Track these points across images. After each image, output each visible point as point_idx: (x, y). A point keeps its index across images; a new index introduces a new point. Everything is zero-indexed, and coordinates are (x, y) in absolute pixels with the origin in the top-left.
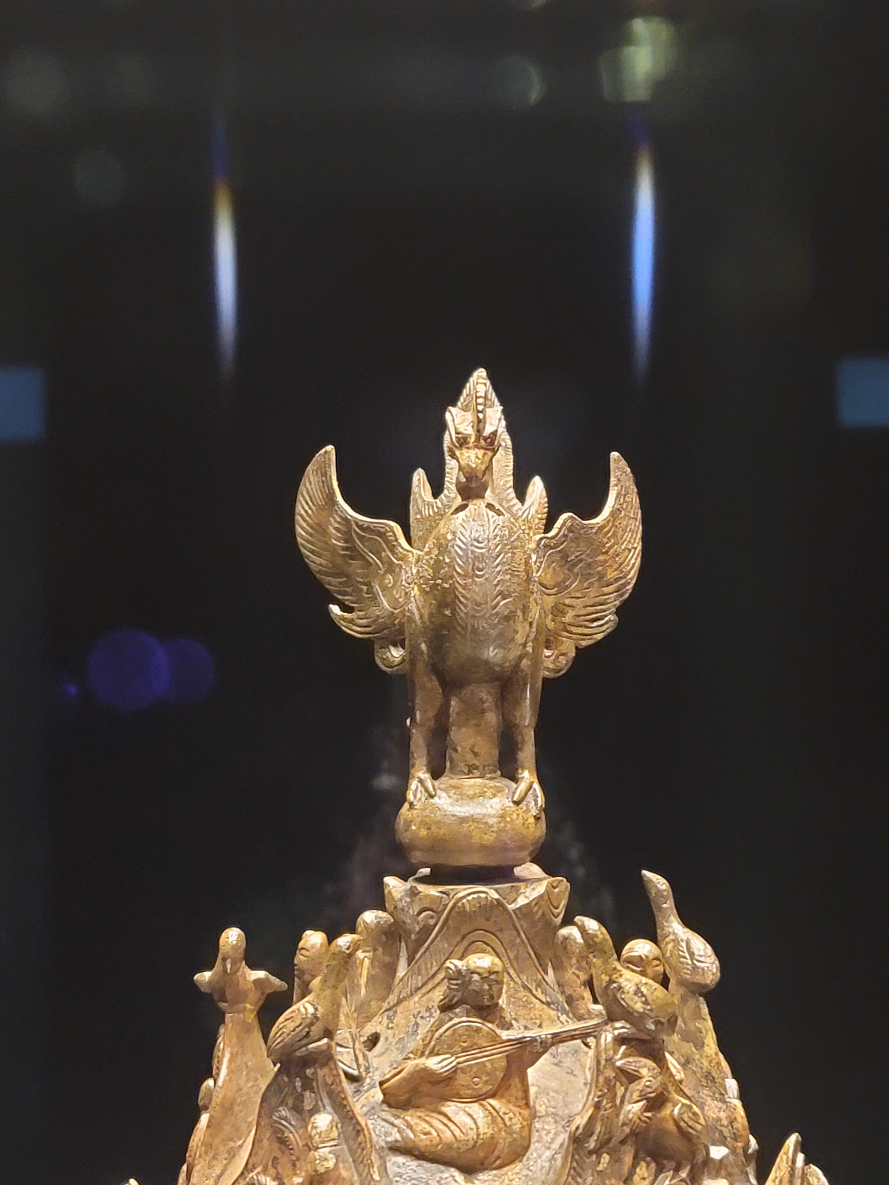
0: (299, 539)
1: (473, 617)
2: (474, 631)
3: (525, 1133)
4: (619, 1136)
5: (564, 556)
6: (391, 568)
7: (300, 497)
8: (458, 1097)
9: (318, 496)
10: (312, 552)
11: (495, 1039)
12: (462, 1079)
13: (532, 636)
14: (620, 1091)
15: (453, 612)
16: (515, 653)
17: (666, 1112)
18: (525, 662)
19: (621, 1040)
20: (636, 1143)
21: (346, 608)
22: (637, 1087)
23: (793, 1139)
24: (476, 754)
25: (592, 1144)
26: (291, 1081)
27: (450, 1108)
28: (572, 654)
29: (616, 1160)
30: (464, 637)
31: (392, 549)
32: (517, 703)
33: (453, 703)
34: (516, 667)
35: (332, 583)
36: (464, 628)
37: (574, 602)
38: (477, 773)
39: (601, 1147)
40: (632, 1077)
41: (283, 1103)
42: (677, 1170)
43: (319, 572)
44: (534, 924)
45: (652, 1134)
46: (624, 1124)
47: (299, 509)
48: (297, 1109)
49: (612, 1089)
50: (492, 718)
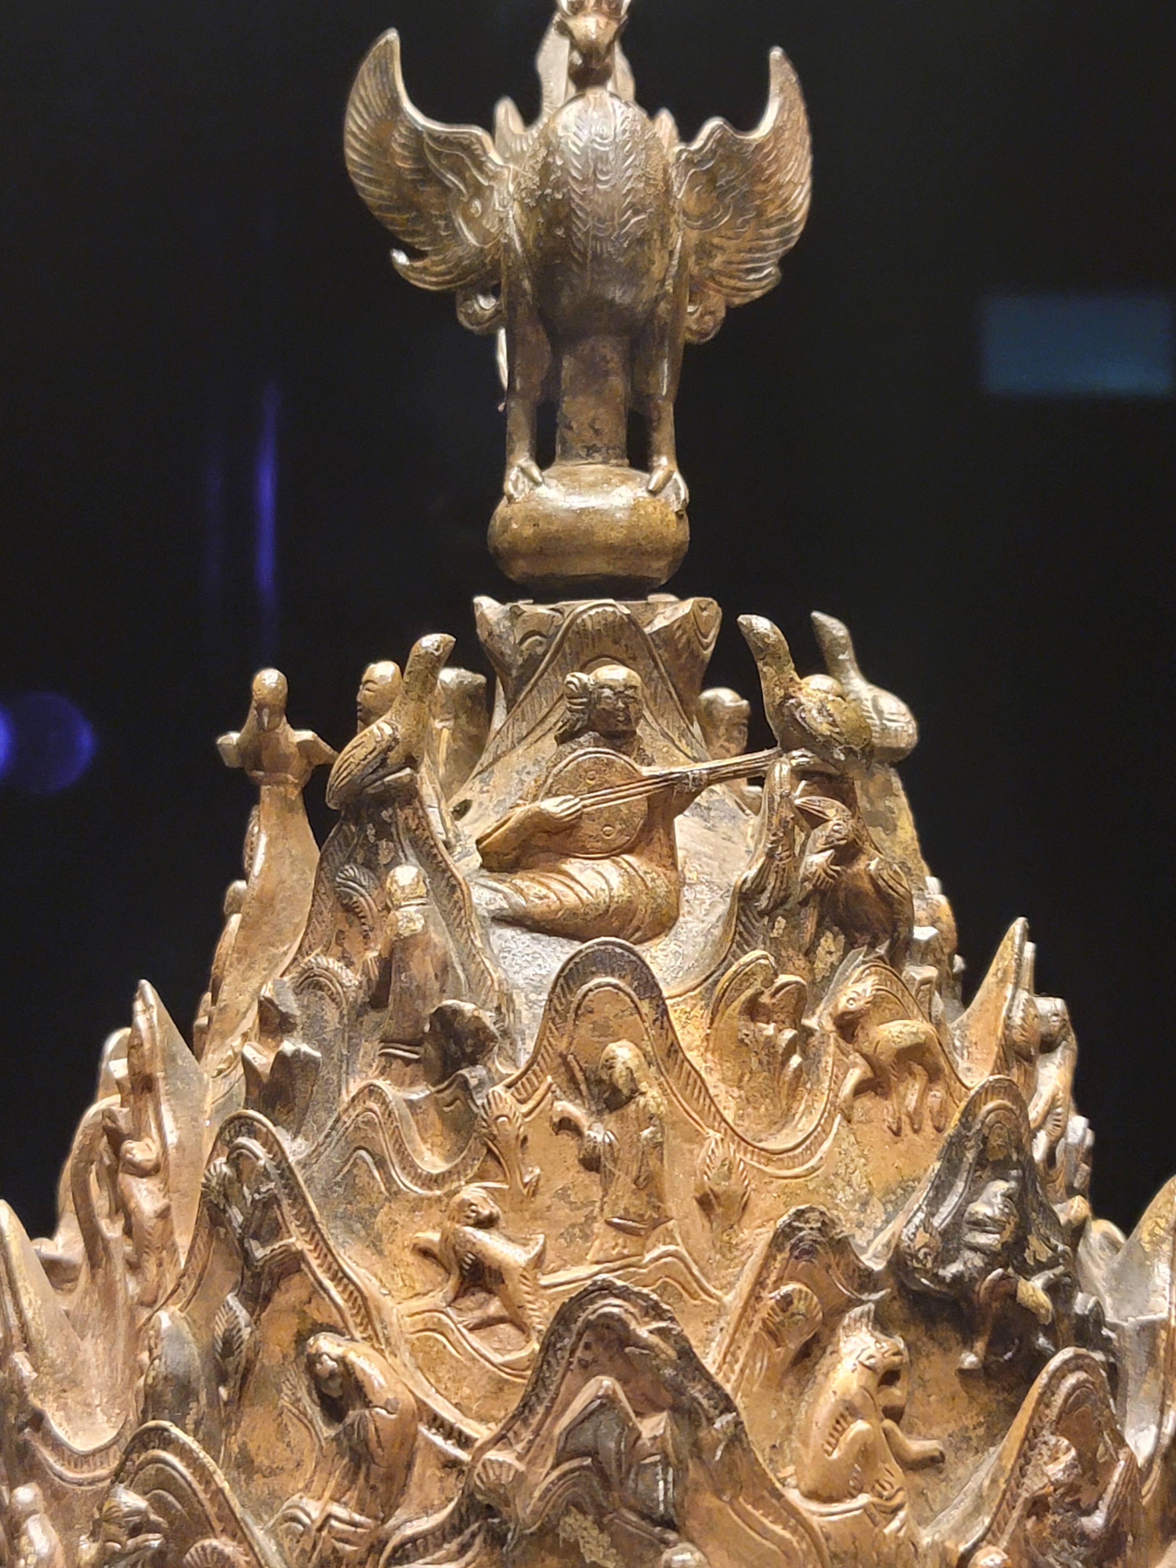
0: (350, 167)
1: (595, 238)
2: (596, 257)
3: (672, 900)
4: (798, 894)
5: (711, 177)
6: (478, 191)
7: (351, 110)
8: (583, 851)
9: (377, 105)
10: (368, 180)
12: (589, 828)
13: (673, 270)
14: (800, 837)
15: (568, 230)
16: (649, 292)
17: (860, 865)
18: (663, 306)
19: (800, 773)
20: (821, 904)
21: (413, 254)
22: (820, 834)
23: (1019, 925)
24: (597, 432)
25: (763, 902)
26: (362, 830)
27: (573, 866)
28: (722, 314)
29: (794, 925)
30: (582, 266)
31: (480, 166)
32: (652, 366)
33: (565, 364)
34: (651, 314)
35: (396, 221)
36: (584, 255)
37: (725, 243)
38: (598, 457)
39: (776, 907)
40: (815, 820)
41: (351, 859)
43: (380, 207)
44: (678, 654)
45: (841, 895)
46: (806, 879)
47: (350, 125)
48: (370, 865)
49: (789, 833)
50: (617, 383)
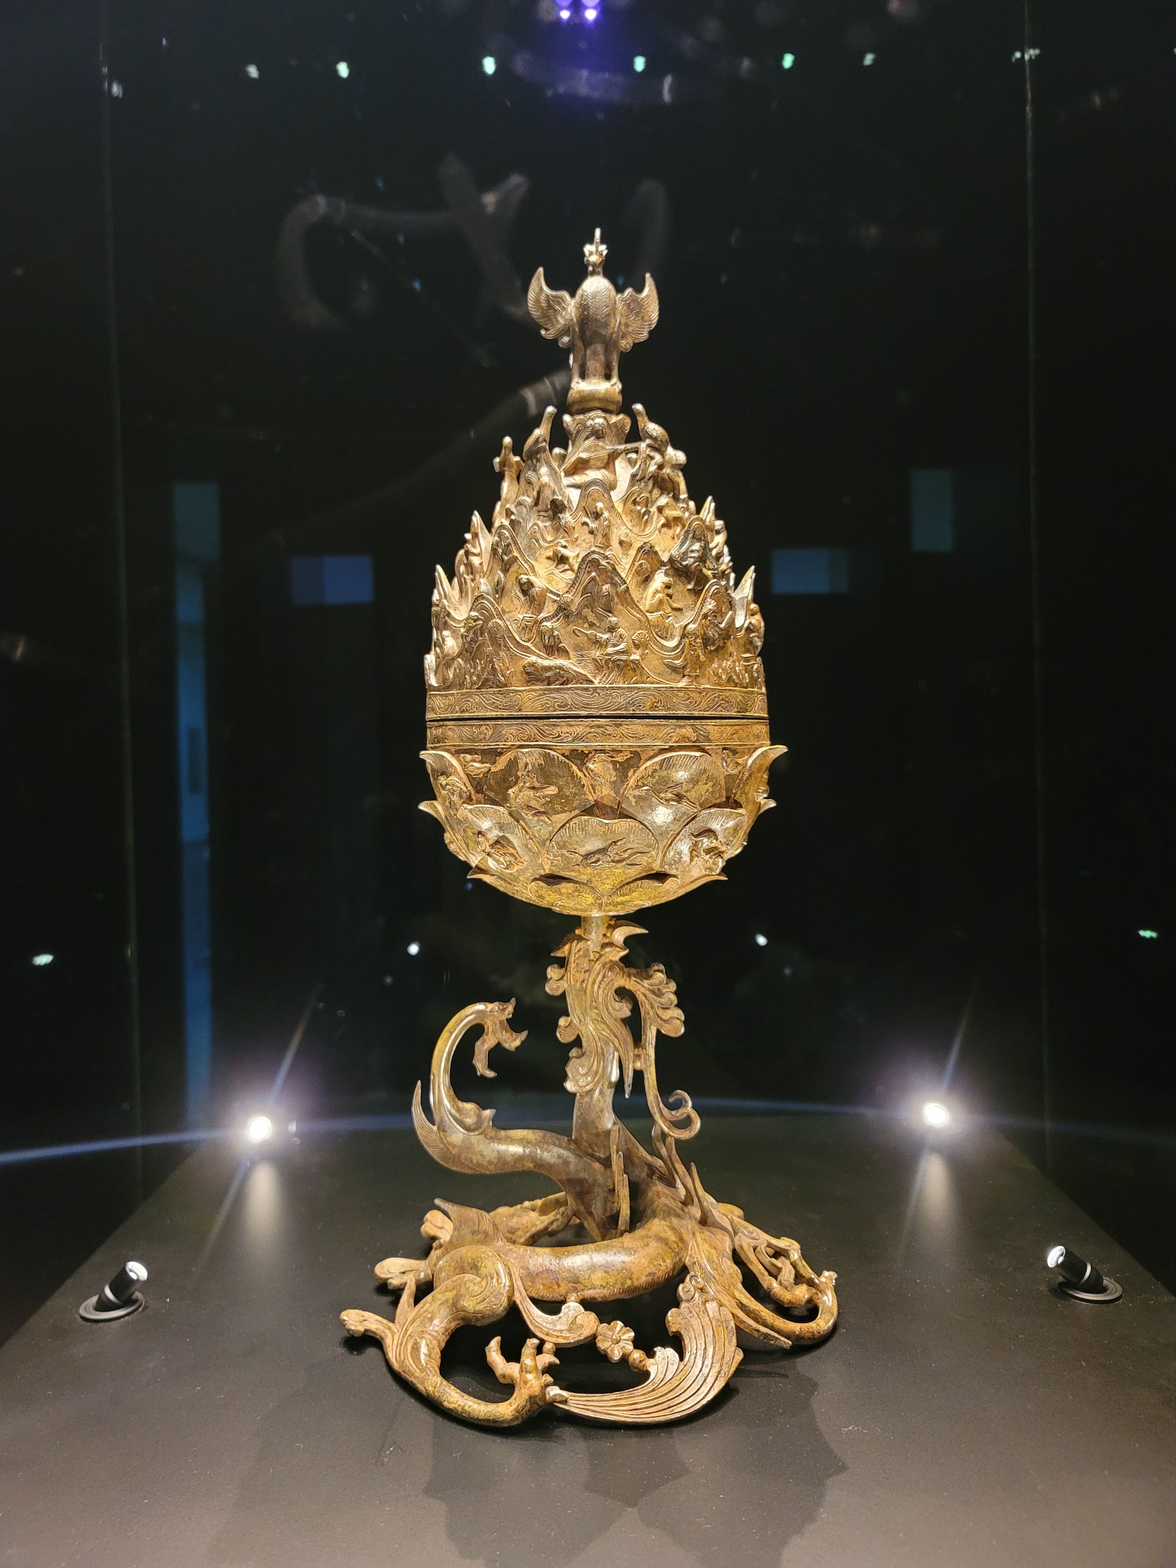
0: (529, 309)
1: (595, 314)
2: (596, 320)
3: (615, 482)
4: (647, 477)
5: (629, 305)
6: (564, 309)
7: (530, 293)
8: (590, 468)
9: (537, 290)
10: (535, 311)
11: (603, 448)
12: (592, 462)
13: (617, 326)
14: (648, 463)
15: (588, 313)
16: (610, 331)
17: (664, 471)
18: (614, 335)
19: (649, 446)
20: (654, 480)
21: (546, 330)
22: (653, 462)
24: (596, 371)
25: (638, 477)
26: (532, 461)
27: (588, 472)
28: (632, 345)
29: (646, 485)
30: (592, 323)
32: (611, 353)
33: (588, 353)
34: (611, 337)
35: (542, 321)
36: (592, 319)
37: (633, 325)
38: (597, 378)
39: (641, 480)
40: (652, 458)
41: (529, 470)
42: (668, 494)
43: (538, 318)
45: (659, 479)
46: (649, 473)
47: (529, 297)
48: (535, 470)
49: (645, 461)
50: (602, 357)
